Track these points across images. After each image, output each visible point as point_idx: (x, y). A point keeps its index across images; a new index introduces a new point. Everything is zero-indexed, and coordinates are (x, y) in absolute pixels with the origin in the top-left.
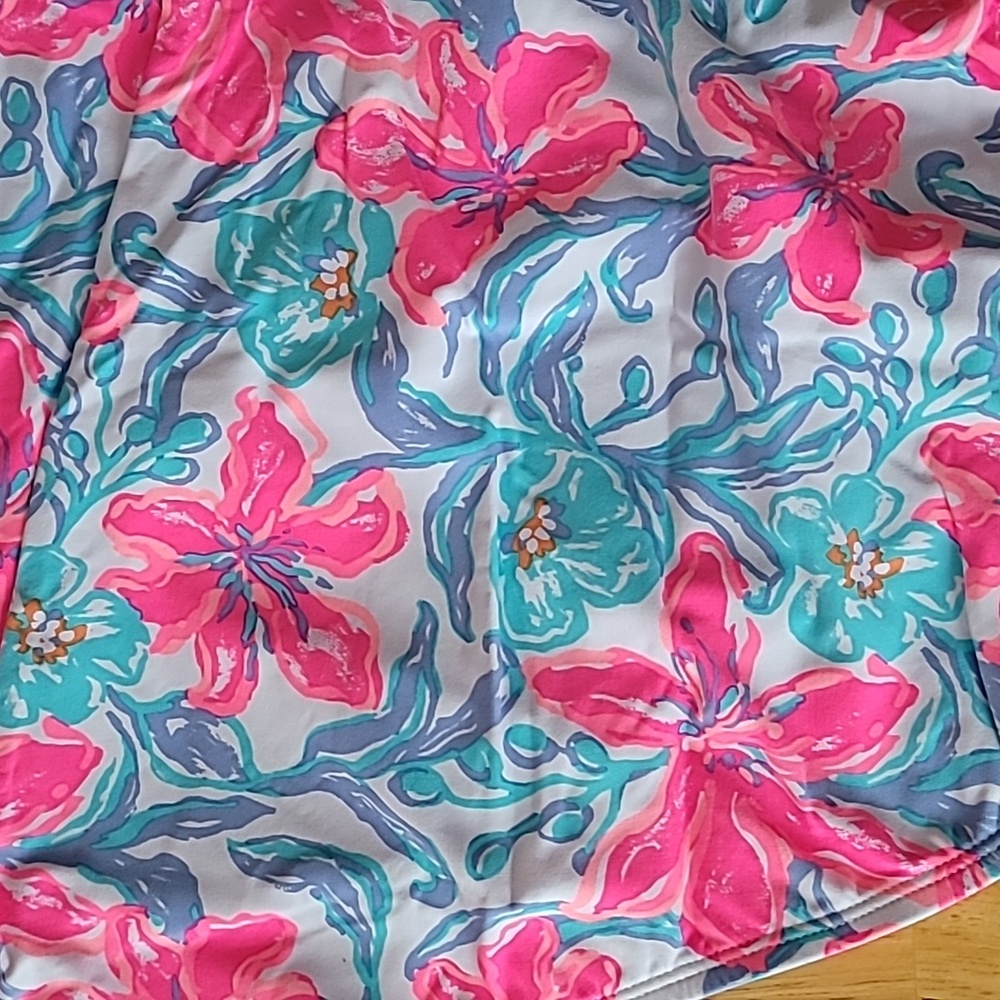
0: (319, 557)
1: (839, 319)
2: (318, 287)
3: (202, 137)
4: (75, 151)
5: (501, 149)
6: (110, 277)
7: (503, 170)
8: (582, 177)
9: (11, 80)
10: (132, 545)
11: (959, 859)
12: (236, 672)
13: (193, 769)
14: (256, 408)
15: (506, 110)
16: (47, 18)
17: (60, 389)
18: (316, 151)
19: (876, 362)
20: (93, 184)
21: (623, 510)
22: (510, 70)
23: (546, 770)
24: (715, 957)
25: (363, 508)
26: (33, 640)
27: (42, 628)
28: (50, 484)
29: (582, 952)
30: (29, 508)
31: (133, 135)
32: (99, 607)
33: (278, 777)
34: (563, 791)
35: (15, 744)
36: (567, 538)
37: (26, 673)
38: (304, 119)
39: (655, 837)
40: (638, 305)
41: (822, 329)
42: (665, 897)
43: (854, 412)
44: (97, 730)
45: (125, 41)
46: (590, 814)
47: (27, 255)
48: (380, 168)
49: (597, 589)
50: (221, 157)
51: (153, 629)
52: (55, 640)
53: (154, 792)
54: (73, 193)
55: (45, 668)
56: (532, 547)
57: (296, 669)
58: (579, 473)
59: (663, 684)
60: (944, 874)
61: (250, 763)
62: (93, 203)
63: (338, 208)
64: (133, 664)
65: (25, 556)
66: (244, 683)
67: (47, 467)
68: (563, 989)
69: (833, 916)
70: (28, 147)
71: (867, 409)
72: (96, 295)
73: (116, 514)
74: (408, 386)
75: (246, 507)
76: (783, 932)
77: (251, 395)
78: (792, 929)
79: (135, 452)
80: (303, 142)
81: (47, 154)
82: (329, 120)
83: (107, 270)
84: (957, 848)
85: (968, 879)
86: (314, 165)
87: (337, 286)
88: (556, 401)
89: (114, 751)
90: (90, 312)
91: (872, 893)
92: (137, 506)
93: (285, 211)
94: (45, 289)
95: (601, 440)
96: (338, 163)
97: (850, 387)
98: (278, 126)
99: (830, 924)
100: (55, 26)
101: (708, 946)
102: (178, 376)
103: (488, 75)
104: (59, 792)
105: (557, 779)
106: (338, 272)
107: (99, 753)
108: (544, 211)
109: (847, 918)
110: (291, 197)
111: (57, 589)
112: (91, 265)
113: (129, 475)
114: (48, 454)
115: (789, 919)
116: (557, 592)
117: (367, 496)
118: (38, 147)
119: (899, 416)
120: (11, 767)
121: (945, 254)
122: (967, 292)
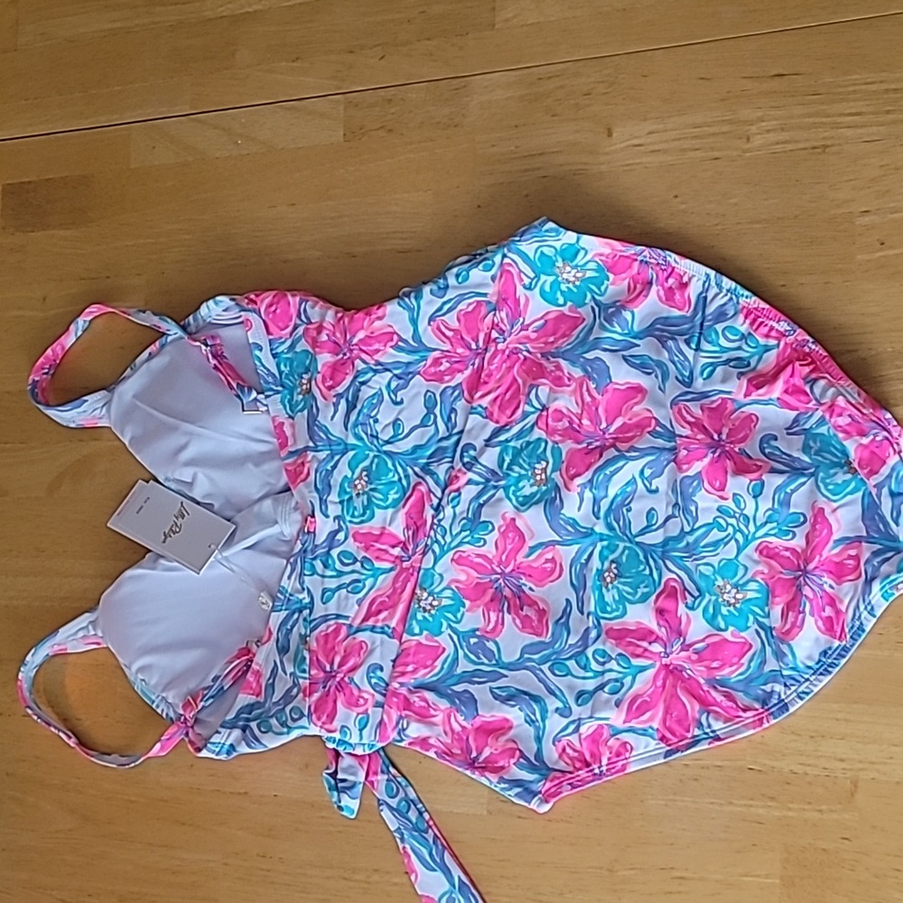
0: (530, 578)
1: (722, 498)
2: (534, 475)
3: (495, 415)
4: (449, 418)
5: (604, 425)
6: (458, 467)
7: (604, 433)
8: (631, 438)
9: (428, 391)
10: (463, 570)
11: (762, 713)
12: (497, 622)
13: (479, 658)
14: (508, 520)
15: (606, 411)
16: (442, 368)
17: (438, 509)
18: (536, 423)
19: (737, 515)
20: (455, 431)
21: (642, 567)
22: (607, 396)
23: (608, 666)
24: (669, 745)
25: (547, 561)
26: (422, 604)
27: (426, 599)
28: (432, 544)
29: (618, 739)
30: (424, 554)
31: (471, 413)
32: (448, 593)
33: (510, 664)
34: (613, 675)
35: (414, 643)
36: (621, 577)
37: (419, 616)
38: (532, 410)
39: (648, 696)
40: (653, 487)
41: (716, 501)
42: (652, 719)
43: (729, 534)
44: (444, 640)
45: (471, 376)
46: (623, 685)
47: (430, 457)
48: (559, 430)
49: (630, 597)
50: (502, 424)
51: (467, 603)
52: (431, 604)
53: (464, 666)
54: (447, 434)
55: (426, 615)
56: (608, 580)
57: (518, 621)
58: (627, 552)
59: (654, 637)
60: (757, 718)
61: (500, 657)
62: (454, 439)
63: (543, 445)
64: (459, 616)
65: (422, 572)
66: (500, 626)
67: (432, 538)
68: (611, 753)
69: (713, 731)
70: (432, 417)
71: (735, 533)
72: (453, 474)
73: (456, 557)
74: (564, 515)
75: (504, 558)
76: (694, 737)
77: (507, 515)
78: (697, 736)
79: (464, 534)
80: (532, 418)
81: (439, 419)
82: (542, 411)
83: (457, 464)
84: (763, 708)
85: (765, 721)
86: (536, 428)
87: (541, 475)
88: (621, 523)
89: (450, 650)
90: (451, 480)
91: (729, 724)
92: (464, 555)
93: (524, 445)
94: (435, 471)
95: (637, 539)
96: (544, 427)
97: (728, 524)
98: (523, 411)
99: (711, 735)
100: (445, 371)
101: (667, 741)
102: (481, 506)
103: (599, 397)
104: (429, 663)
105: (611, 670)
106: (542, 470)
107: (444, 650)
108: (618, 450)
109: (718, 733)
110: (527, 439)
111: (432, 584)
112: (452, 462)
113: (461, 543)
114: (432, 533)
115: (697, 732)
116: (617, 598)
117: (549, 556)
118: (436, 417)
119: (747, 536)
120: (412, 651)
121: (761, 475)
122: (769, 490)
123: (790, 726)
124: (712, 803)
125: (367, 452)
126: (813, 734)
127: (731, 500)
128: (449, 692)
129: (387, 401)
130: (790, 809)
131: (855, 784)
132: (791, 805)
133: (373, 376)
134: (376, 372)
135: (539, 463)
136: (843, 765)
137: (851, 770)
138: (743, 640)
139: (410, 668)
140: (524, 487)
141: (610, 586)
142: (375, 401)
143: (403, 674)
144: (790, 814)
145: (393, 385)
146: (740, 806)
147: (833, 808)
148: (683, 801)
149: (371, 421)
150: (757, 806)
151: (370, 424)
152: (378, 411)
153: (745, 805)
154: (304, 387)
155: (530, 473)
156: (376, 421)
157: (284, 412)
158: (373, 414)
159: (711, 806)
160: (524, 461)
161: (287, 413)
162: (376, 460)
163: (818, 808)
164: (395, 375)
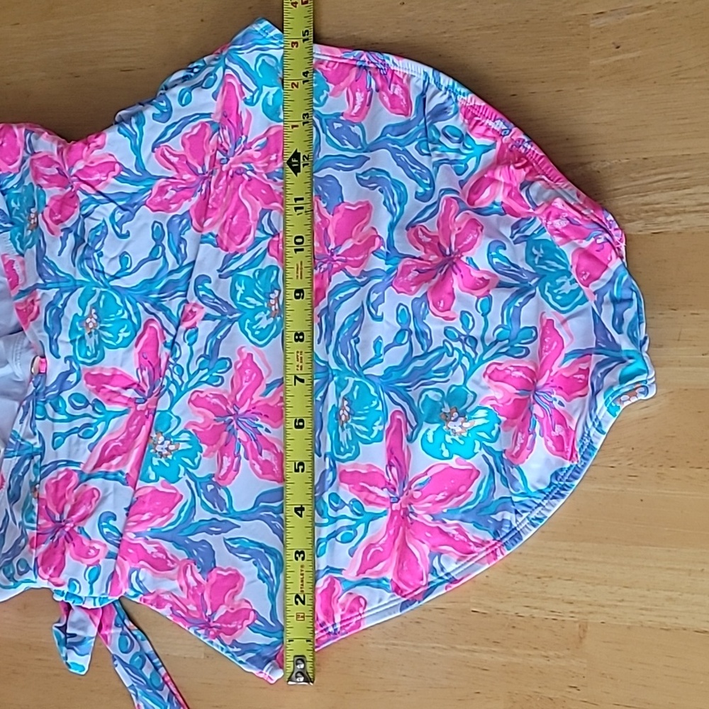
0: (266, 419)
1: (446, 318)
2: (270, 306)
3: (225, 242)
4: (179, 249)
5: (332, 246)
6: (194, 302)
7: (332, 254)
9: (155, 222)
10: (199, 412)
12: (230, 468)
13: (215, 507)
14: (245, 356)
15: (336, 231)
16: (168, 196)
17: (173, 346)
18: (268, 249)
19: (463, 337)
20: (185, 263)
21: (375, 403)
22: (338, 216)
23: (341, 513)
24: (404, 596)
26: (159, 448)
27: (162, 443)
28: (168, 385)
29: (351, 593)
30: (159, 395)
31: (201, 243)
32: (185, 436)
33: (243, 512)
34: (346, 522)
35: (149, 490)
36: (354, 415)
37: (155, 461)
38: (264, 235)
39: (381, 546)
40: (379, 314)
41: (442, 323)
42: (384, 570)
43: (455, 359)
44: (182, 487)
45: (198, 204)
46: (356, 533)
47: (161, 291)
49: (364, 437)
50: (232, 251)
51: (204, 447)
52: (167, 449)
53: (202, 515)
54: (178, 266)
55: (163, 460)
56: (343, 418)
57: (257, 467)
58: (357, 387)
61: (231, 506)
62: (186, 270)
63: (275, 272)
64: (196, 461)
65: (157, 414)
66: (232, 472)
67: (168, 378)
68: (344, 609)
69: (447, 574)
70: (161, 248)
71: (461, 358)
72: (188, 309)
73: (193, 398)
75: (238, 397)
76: (429, 583)
77: (243, 350)
78: (432, 582)
79: (202, 373)
80: (264, 245)
81: (167, 251)
82: (273, 236)
83: (192, 299)
86: (267, 254)
87: (275, 305)
88: (349, 356)
89: (187, 497)
90: (185, 317)
92: (201, 395)
93: (257, 274)
94: (168, 306)
95: (366, 372)
96: (276, 254)
97: (453, 348)
98: (255, 238)
99: (446, 578)
100: (171, 200)
101: (402, 592)
102: (219, 342)
103: (329, 217)
104: (166, 511)
105: (345, 517)
106: (275, 299)
107: (182, 496)
108: (349, 275)
109: (453, 574)
110: (259, 267)
111: (169, 427)
112: (185, 296)
113: (199, 383)
114: (168, 373)
115: (432, 578)
116: (350, 438)
118: (164, 248)
119: (474, 360)
120: (147, 499)
121: (488, 291)
122: (497, 306)
123: (515, 566)
124: (433, 648)
125: (94, 289)
126: (540, 575)
127: (458, 320)
128: (187, 542)
129: (111, 234)
130: (515, 655)
131: (584, 628)
132: (516, 651)
133: (95, 207)
134: (99, 203)
135: (273, 292)
136: (571, 608)
137: (579, 613)
138: (470, 467)
139: (146, 517)
140: (260, 319)
141: (345, 425)
142: (98, 234)
143: (139, 523)
144: (515, 660)
145: (118, 216)
146: (464, 651)
147: (561, 655)
148: (405, 646)
149: (95, 255)
150: (481, 651)
151: (94, 258)
152: (103, 243)
153: (469, 651)
154: (32, 222)
155: (266, 305)
156: (101, 255)
157: (14, 249)
158: (97, 248)
159: (433, 651)
160: (259, 292)
161: (17, 251)
162: (103, 297)
163: (546, 654)
164: (120, 207)
